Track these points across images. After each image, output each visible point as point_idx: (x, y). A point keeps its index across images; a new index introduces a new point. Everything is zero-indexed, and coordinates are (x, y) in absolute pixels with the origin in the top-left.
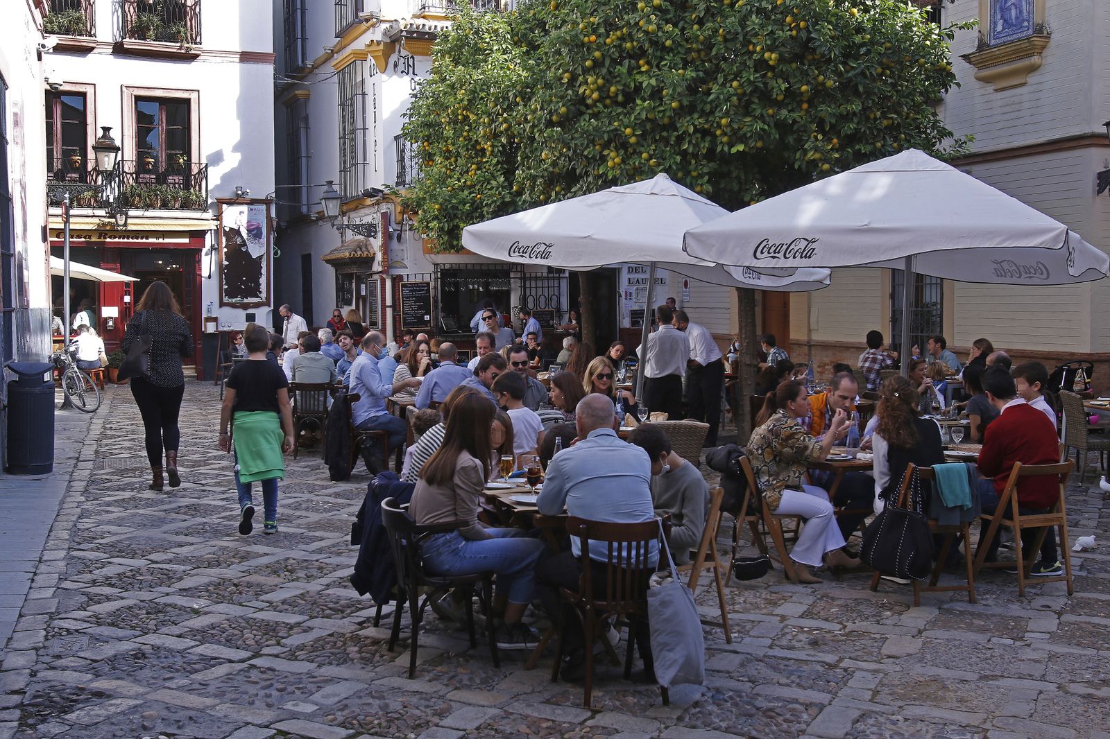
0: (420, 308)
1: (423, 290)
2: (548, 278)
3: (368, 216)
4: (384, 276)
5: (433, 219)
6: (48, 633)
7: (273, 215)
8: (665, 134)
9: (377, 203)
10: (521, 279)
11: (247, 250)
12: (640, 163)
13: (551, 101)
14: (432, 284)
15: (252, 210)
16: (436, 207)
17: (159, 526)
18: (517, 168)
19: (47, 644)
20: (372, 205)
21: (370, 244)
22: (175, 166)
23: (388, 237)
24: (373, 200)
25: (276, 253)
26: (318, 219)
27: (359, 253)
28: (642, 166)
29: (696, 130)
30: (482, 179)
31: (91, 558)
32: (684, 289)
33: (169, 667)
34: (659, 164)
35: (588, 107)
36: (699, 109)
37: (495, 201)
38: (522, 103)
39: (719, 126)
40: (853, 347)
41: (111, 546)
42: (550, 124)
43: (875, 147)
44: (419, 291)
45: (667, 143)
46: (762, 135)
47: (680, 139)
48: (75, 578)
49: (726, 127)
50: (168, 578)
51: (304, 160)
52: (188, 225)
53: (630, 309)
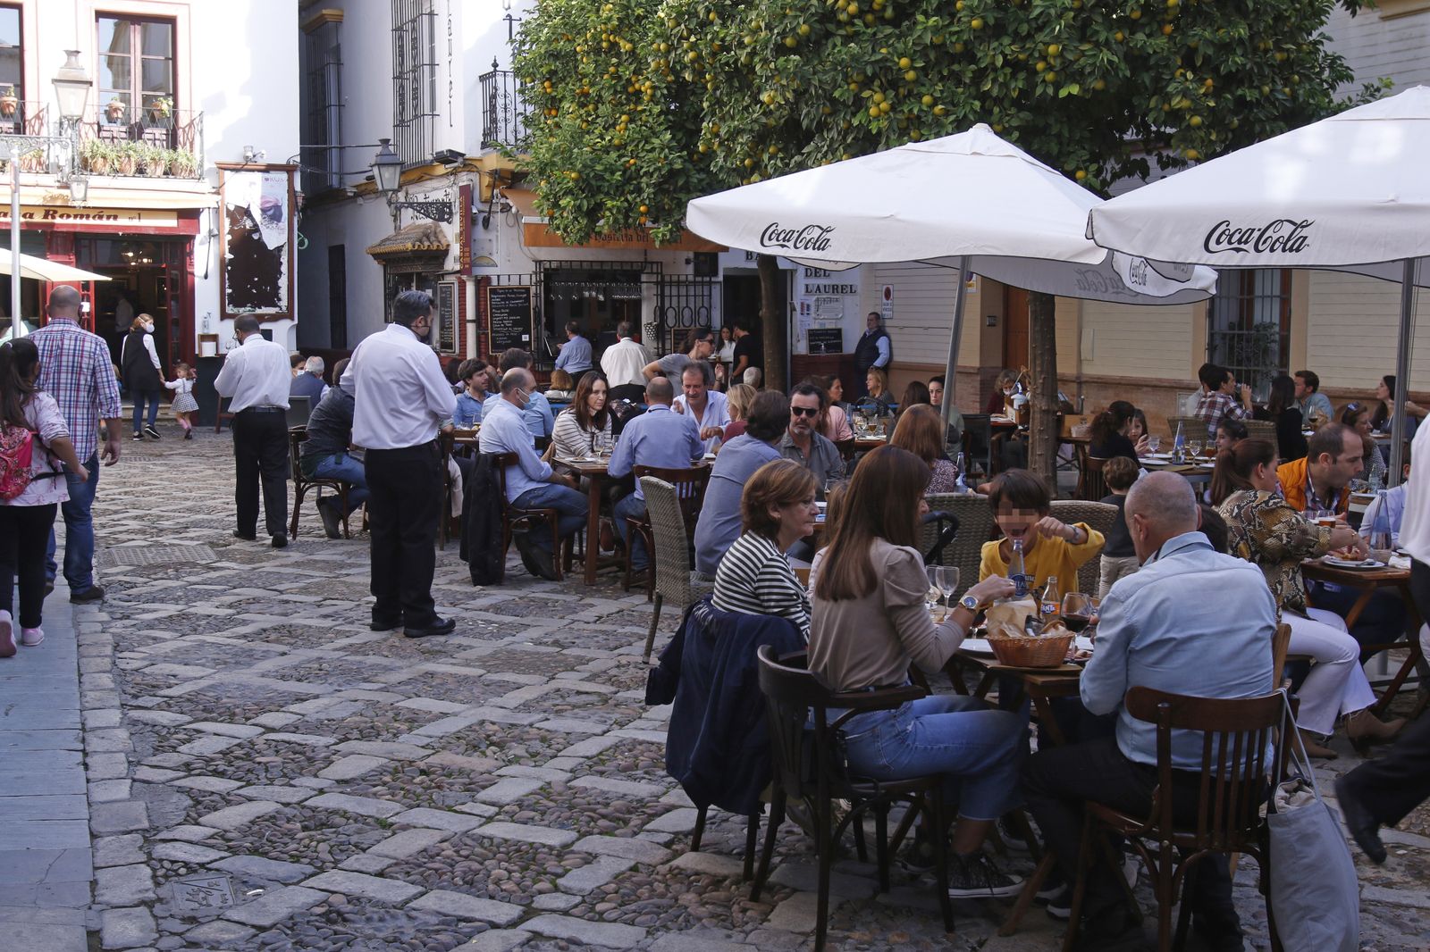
0: (515, 323)
1: (520, 298)
2: (695, 283)
3: (439, 190)
4: (464, 277)
5: (566, 194)
6: (154, 870)
7: (298, 187)
8: (956, 67)
9: (454, 173)
10: (657, 283)
11: (260, 238)
12: (921, 110)
13: (785, 16)
14: (533, 290)
15: (267, 179)
16: (573, 175)
17: (250, 665)
18: (703, 121)
19: (164, 892)
20: (446, 175)
21: (441, 231)
22: (156, 114)
23: (469, 221)
24: (450, 167)
25: (301, 243)
26: (357, 195)
27: (427, 244)
28: (922, 115)
29: (1006, 63)
30: (636, 136)
31: (165, 722)
32: (885, 301)
33: (396, 940)
34: (947, 113)
35: (840, 24)
36: (1010, 30)
37: (659, 169)
38: (718, 21)
39: (1044, 58)
40: (1147, 386)
41: (188, 700)
42: (781, 50)
43: (1261, 92)
44: (513, 298)
45: (959, 83)
46: (1107, 72)
47: (980, 76)
48: (155, 760)
49: (1055, 57)
50: (307, 761)
51: (334, 110)
52: (175, 201)
53: (808, 328)
